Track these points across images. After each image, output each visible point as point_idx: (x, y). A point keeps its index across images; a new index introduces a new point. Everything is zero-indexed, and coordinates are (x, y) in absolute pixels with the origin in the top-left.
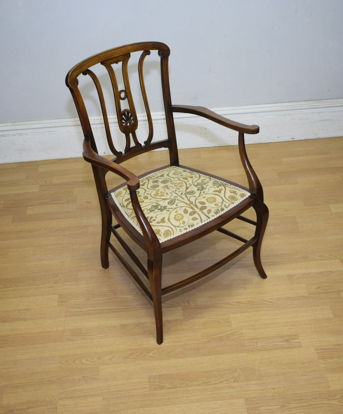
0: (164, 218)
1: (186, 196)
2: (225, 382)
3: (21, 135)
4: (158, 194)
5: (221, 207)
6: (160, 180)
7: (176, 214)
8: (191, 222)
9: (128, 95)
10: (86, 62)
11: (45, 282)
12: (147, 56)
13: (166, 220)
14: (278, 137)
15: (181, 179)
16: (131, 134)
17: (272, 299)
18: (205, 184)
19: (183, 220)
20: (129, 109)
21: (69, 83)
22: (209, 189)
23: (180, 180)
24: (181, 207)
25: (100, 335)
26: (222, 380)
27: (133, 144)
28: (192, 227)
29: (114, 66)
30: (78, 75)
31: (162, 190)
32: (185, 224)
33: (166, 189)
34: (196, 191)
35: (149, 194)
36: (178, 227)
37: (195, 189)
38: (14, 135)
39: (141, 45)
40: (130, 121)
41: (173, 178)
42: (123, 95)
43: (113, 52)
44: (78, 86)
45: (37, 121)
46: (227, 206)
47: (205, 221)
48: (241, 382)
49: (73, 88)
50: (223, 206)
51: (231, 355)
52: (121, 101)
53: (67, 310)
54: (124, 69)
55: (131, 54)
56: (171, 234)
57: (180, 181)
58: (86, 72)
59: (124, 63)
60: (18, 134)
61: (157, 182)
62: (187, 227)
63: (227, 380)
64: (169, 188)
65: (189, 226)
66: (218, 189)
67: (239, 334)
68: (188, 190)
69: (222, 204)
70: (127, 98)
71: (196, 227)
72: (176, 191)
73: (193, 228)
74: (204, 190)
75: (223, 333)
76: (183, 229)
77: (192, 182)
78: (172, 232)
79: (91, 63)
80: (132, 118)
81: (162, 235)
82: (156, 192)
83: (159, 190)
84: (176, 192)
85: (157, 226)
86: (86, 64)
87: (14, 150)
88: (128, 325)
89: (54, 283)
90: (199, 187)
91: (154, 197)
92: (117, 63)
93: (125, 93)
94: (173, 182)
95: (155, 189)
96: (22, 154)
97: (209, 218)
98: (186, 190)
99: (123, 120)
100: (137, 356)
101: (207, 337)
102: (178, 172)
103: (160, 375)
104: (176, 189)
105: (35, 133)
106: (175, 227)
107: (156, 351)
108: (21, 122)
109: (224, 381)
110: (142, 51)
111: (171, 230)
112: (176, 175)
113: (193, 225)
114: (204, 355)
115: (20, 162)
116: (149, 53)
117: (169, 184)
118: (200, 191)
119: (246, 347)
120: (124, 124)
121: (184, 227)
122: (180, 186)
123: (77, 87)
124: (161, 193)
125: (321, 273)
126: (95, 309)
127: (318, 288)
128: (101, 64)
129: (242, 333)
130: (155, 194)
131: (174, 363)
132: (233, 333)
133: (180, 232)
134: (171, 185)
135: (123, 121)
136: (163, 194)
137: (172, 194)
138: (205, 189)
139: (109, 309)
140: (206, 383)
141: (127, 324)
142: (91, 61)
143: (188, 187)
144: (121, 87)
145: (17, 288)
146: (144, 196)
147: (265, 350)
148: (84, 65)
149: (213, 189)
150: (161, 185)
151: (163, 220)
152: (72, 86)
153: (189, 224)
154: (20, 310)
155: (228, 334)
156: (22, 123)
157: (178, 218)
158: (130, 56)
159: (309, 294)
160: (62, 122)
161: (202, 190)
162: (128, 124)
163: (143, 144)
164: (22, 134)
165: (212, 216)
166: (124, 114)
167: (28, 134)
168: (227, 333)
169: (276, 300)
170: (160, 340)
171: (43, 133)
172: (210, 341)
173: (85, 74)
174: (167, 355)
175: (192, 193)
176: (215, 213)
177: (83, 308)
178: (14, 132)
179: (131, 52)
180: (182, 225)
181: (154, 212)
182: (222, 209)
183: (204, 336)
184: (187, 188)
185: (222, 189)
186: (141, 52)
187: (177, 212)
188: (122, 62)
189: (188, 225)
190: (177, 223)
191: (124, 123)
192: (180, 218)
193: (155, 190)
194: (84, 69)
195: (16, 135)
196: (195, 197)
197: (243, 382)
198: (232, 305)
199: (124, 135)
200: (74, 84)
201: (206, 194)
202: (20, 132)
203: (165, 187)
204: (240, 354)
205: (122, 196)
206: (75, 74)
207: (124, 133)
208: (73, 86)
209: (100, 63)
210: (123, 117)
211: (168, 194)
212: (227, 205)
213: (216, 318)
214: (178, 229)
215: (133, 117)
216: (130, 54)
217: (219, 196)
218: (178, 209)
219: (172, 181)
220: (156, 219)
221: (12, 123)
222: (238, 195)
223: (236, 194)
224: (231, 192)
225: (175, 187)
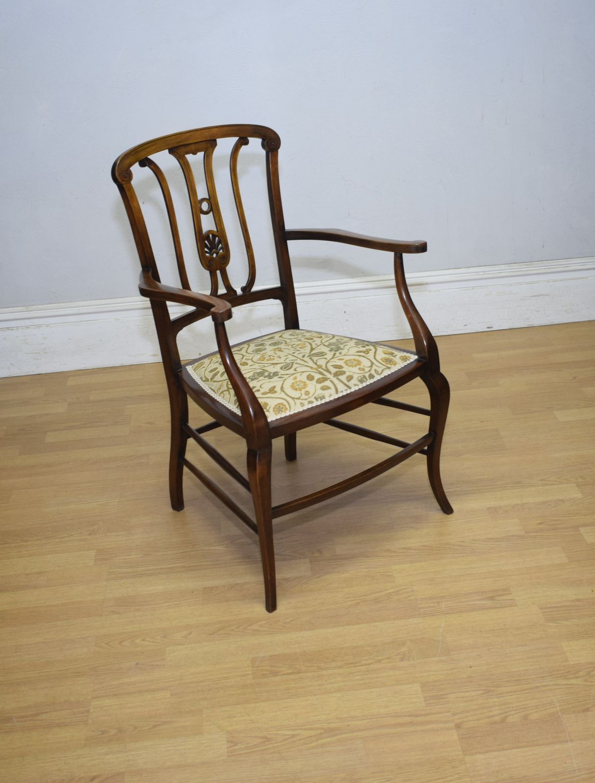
0: (274, 387)
1: (311, 359)
2: (386, 661)
3: (39, 326)
4: (264, 358)
5: (369, 373)
6: (268, 342)
7: (294, 381)
8: (320, 392)
9: (214, 208)
10: (146, 146)
11: (73, 533)
13: (278, 389)
15: (303, 339)
16: (218, 272)
17: (464, 542)
18: (342, 344)
19: (307, 389)
20: (215, 230)
21: (117, 176)
22: (348, 350)
23: (300, 340)
24: (303, 372)
25: (167, 604)
26: (380, 658)
28: (321, 400)
29: (189, 157)
30: (131, 165)
31: (270, 353)
32: (310, 395)
33: (277, 352)
34: (328, 352)
35: (250, 360)
36: (298, 398)
37: (325, 349)
39: (235, 128)
40: (217, 250)
41: (290, 339)
42: (205, 206)
43: (188, 134)
44: (133, 183)
46: (380, 372)
47: (342, 392)
48: (413, 659)
49: (124, 184)
50: (373, 372)
51: (395, 622)
52: (203, 216)
53: (110, 570)
54: (207, 164)
55: (218, 140)
56: (286, 409)
57: (300, 342)
58: (146, 162)
59: (207, 157)
61: (263, 345)
62: (313, 399)
63: (389, 658)
64: (283, 350)
65: (316, 399)
66: (364, 349)
67: (408, 592)
68: (313, 352)
69: (371, 369)
70: (211, 213)
71: (327, 400)
72: (293, 353)
73: (323, 401)
74: (340, 351)
75: (381, 592)
76: (306, 402)
77: (321, 342)
78: (287, 406)
79: (153, 148)
80: (220, 245)
81: (271, 410)
82: (261, 357)
83: (265, 353)
84: (293, 354)
85: (263, 398)
86: (145, 149)
87: (26, 353)
88: (217, 587)
89: (90, 534)
90: (332, 347)
91: (257, 362)
92: (195, 153)
93: (208, 204)
94: (289, 343)
95: (259, 353)
97: (350, 388)
98: (311, 352)
99: (205, 248)
100: (233, 630)
101: (353, 599)
103: (272, 656)
104: (294, 351)
106: (293, 398)
107: (264, 622)
109: (383, 659)
110: (237, 138)
111: (285, 403)
112: (294, 335)
113: (323, 397)
114: (348, 625)
115: (35, 374)
116: (247, 143)
117: (282, 346)
118: (333, 352)
119: (421, 610)
120: (207, 255)
121: (308, 400)
122: (300, 348)
123: (130, 183)
124: (269, 357)
125: (544, 503)
126: (159, 567)
127: (540, 523)
128: (169, 152)
129: (412, 591)
130: (260, 359)
131: (297, 638)
132: (398, 591)
133: (302, 406)
134: (287, 347)
135: (206, 250)
136: (272, 357)
137: (287, 357)
138: (342, 349)
139: (184, 567)
140: (352, 663)
141: (214, 587)
142: (153, 145)
143: (315, 348)
144: (202, 192)
145: (24, 544)
146: (241, 362)
147: (453, 613)
148: (142, 150)
149: (357, 349)
150: (270, 348)
151: (272, 390)
152: (123, 180)
153: (316, 395)
154: (28, 575)
155: (390, 593)
157: (297, 387)
158: (216, 145)
159: (526, 533)
161: (336, 351)
162: (215, 255)
163: (239, 292)
165: (355, 385)
166: (207, 238)
168: (387, 592)
169: (469, 543)
170: (271, 605)
172: (358, 604)
173: (142, 164)
174: (284, 626)
175: (322, 354)
176: (359, 380)
177: (138, 567)
179: (218, 138)
180: (304, 397)
181: (258, 380)
182: (371, 376)
183: (347, 598)
184: (312, 349)
185: (371, 350)
186: (235, 139)
187: (295, 378)
188: (203, 153)
189: (313, 397)
190: (296, 394)
191: (207, 252)
192: (300, 387)
194: (142, 156)
196: (326, 359)
197: (418, 659)
198: (394, 552)
199: (208, 273)
200: (125, 177)
201: (344, 355)
202: (37, 321)
203: (277, 350)
204: (410, 620)
205: (204, 367)
206: (127, 162)
207: (208, 270)
209: (167, 151)
210: (206, 242)
211: (280, 358)
212: (380, 370)
213: (368, 572)
214: (298, 402)
215: (222, 245)
216: (215, 141)
217: (366, 358)
218: (298, 375)
219: (287, 343)
220: (260, 388)
222: (398, 357)
223: (394, 356)
224: (385, 353)
225: (292, 349)
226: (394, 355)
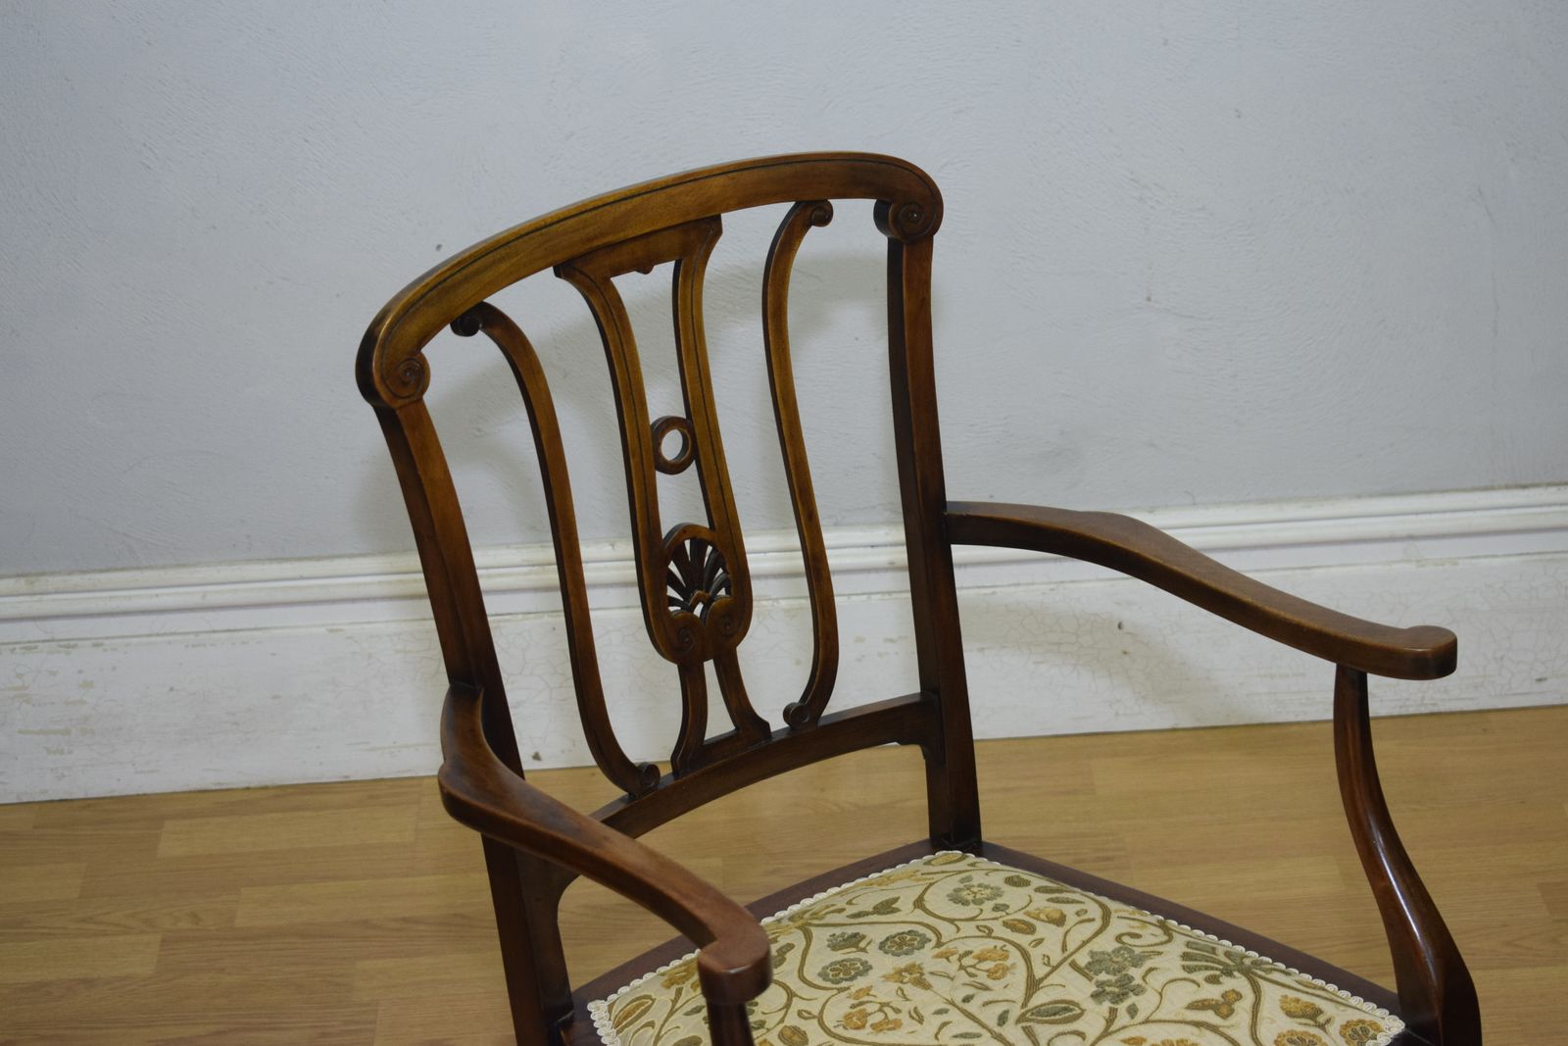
1: (1029, 1033)
3: (69, 645)
4: (865, 1015)
6: (877, 933)
9: (704, 449)
10: (476, 266)
12: (814, 229)
14: (1540, 680)
15: (999, 930)
16: (709, 667)
18: (1137, 962)
20: (706, 525)
21: (376, 378)
22: (1161, 994)
23: (989, 933)
27: (719, 722)
29: (629, 286)
30: (427, 335)
31: (886, 992)
33: (909, 989)
34: (1089, 1004)
35: (814, 1017)
37: (1078, 989)
38: (30, 647)
39: (781, 170)
40: (707, 591)
41: (952, 921)
42: (671, 446)
43: (624, 207)
44: (428, 398)
45: (163, 567)
49: (400, 408)
52: (661, 478)
54: (684, 300)
55: (727, 218)
57: (990, 944)
58: (478, 319)
59: (686, 272)
60: (53, 640)
61: (856, 945)
64: (929, 979)
66: (1213, 992)
68: (1040, 998)
70: (693, 466)
72: (967, 999)
74: (1132, 999)
77: (1064, 948)
79: (503, 267)
80: (721, 571)
82: (853, 1006)
83: (867, 991)
84: (967, 1007)
86: (477, 273)
87: (20, 732)
90: (1103, 977)
91: (840, 1031)
92: (645, 269)
93: (684, 436)
94: (951, 946)
95: (844, 984)
96: (70, 752)
98: (1028, 997)
99: (669, 588)
102: (980, 885)
104: (970, 991)
105: (149, 635)
108: (70, 573)
110: (786, 207)
112: (965, 903)
115: (52, 801)
116: (824, 218)
117: (925, 957)
118: (1107, 1005)
120: (672, 609)
122: (991, 974)
123: (420, 400)
124: (880, 1010)
128: (558, 274)
130: (848, 1017)
134: (941, 965)
135: (671, 592)
136: (892, 1015)
137: (944, 1018)
138: (1138, 991)
142: (502, 260)
143: (1042, 980)
144: (663, 399)
146: (781, 1026)
148: (466, 279)
149: (1186, 993)
150: (884, 963)
152: (396, 396)
156: (76, 579)
158: (719, 232)
160: (302, 578)
161: (1118, 998)
162: (698, 610)
163: (777, 723)
164: (72, 643)
166: (678, 554)
167: (106, 642)
171: (192, 637)
173: (465, 327)
175: (1064, 1012)
178: (32, 631)
179: (727, 210)
184: (1033, 985)
185: (1239, 996)
186: (779, 211)
188: (671, 265)
191: (673, 601)
193: (844, 994)
194: (463, 302)
195: (41, 645)
196: (1084, 1039)
199: (672, 669)
200: (405, 384)
201: (1147, 1021)
202: (61, 628)
203: (907, 977)
205: (651, 1024)
206: (413, 328)
207: (673, 659)
208: (400, 397)
209: (551, 270)
210: (672, 567)
211: (921, 1020)
215: (725, 571)
216: (718, 219)
217: (1223, 1035)
219: (943, 940)
221: (22, 581)
222: (1334, 1029)
223: (1322, 1027)
224: (1290, 1014)
225: (963, 977)
226: (1321, 1019)
